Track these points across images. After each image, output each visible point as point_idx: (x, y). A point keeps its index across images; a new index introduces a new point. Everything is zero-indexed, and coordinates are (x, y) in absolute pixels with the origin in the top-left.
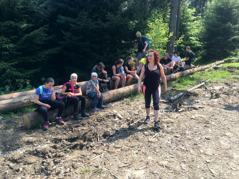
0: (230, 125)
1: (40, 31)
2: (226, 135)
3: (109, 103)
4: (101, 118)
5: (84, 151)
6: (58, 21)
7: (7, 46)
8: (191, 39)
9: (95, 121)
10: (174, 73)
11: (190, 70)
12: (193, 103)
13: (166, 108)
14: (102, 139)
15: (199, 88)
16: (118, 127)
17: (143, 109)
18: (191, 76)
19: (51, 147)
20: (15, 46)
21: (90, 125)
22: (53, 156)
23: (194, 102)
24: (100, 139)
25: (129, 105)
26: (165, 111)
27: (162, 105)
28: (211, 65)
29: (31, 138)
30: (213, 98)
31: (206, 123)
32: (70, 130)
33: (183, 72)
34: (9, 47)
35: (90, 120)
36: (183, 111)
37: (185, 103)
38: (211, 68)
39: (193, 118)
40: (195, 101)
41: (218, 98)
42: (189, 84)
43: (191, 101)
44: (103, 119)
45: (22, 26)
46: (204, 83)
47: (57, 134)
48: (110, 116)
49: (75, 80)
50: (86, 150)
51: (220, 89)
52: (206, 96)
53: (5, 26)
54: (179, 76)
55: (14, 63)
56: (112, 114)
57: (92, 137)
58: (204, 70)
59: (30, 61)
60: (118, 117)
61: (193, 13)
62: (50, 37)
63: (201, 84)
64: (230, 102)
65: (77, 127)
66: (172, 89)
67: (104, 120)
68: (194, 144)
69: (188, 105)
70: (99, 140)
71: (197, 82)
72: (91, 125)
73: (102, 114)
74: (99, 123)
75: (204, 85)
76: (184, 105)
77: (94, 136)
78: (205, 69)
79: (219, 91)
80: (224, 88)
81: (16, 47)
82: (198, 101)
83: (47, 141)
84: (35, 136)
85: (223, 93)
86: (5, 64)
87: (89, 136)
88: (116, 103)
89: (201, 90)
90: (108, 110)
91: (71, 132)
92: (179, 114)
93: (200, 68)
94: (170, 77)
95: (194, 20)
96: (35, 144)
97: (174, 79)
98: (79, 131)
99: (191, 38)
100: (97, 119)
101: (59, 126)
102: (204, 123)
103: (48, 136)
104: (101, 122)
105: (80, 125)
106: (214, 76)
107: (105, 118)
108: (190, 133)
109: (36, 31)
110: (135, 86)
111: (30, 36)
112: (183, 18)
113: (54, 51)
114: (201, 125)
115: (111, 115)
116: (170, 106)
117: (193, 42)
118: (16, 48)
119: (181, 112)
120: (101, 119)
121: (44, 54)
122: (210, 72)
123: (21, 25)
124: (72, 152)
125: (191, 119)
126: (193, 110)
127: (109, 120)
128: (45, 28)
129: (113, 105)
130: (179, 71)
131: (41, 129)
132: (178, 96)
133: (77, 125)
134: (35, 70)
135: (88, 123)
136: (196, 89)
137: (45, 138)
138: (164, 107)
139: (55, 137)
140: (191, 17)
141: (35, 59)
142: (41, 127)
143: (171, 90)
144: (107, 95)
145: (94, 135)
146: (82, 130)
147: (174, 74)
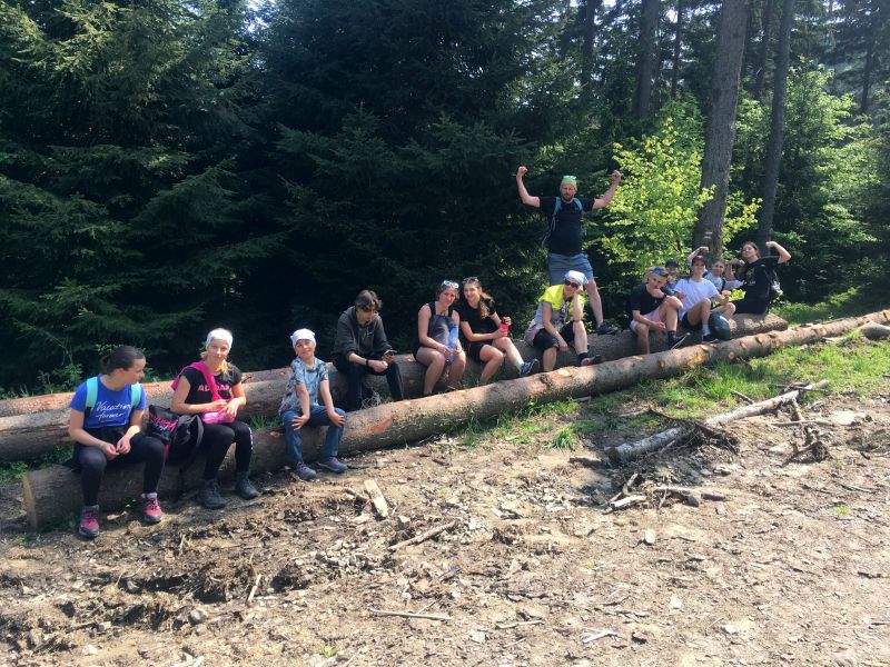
0: (778, 587)
1: (206, 180)
2: (724, 630)
3: (375, 450)
4: (303, 507)
5: (157, 637)
6: (280, 145)
7: (92, 229)
8: (832, 213)
9: (278, 517)
10: (681, 347)
11: (757, 339)
12: (704, 476)
13: (585, 488)
14: (267, 594)
15: (764, 412)
16: (343, 551)
17: (487, 483)
18: (754, 363)
19: (56, 606)
20: (124, 228)
21: (249, 533)
22: (44, 642)
23: (706, 472)
24: (260, 595)
25: (441, 464)
26: (573, 501)
27: (576, 472)
28: (860, 319)
29: (23, 563)
30: (798, 462)
31: (687, 568)
32: (170, 548)
33: (724, 344)
34: (97, 231)
35: (259, 515)
36: (635, 505)
37: (664, 472)
38: (856, 333)
39: (645, 542)
40: (714, 466)
41: (819, 461)
42: (733, 394)
43: (694, 466)
44: (311, 512)
45: (154, 163)
46: (793, 395)
47: (116, 559)
48: (343, 503)
49: (219, 352)
50: (171, 632)
51: (853, 424)
52: (772, 449)
53: (93, 162)
54: (700, 359)
55: (108, 289)
56: (351, 497)
57: (228, 583)
58: (824, 341)
59: (170, 281)
60: (374, 509)
61: (845, 113)
62: (250, 201)
63: (777, 399)
64: (851, 485)
65: (200, 535)
66: (650, 412)
67: (313, 519)
68: (566, 657)
69: (674, 482)
70: (255, 596)
71: (771, 388)
72: (254, 535)
73: (315, 492)
74: (289, 527)
75: (790, 402)
76: (656, 481)
77: (236, 581)
78: (831, 335)
79: (845, 432)
80: (869, 419)
81: (127, 231)
82: (727, 468)
83: (74, 580)
84: (37, 559)
85: (848, 443)
86: (81, 288)
87: (217, 577)
88: (397, 454)
89: (770, 421)
90: (349, 480)
91: (171, 553)
92: (610, 519)
93: (808, 330)
94: (659, 362)
95: (847, 140)
96: (26, 589)
97: (675, 372)
98: (197, 552)
99: (828, 207)
100: (287, 512)
101: (136, 527)
102: (679, 567)
103: (84, 563)
104: (300, 525)
105: (214, 529)
106: (858, 368)
107: (319, 512)
108: (584, 606)
109: (193, 181)
110: (493, 389)
111: (173, 197)
112: (801, 132)
113: (256, 248)
114: (660, 574)
115: (347, 500)
116: (605, 479)
117: (837, 224)
118: (127, 236)
119: (624, 508)
120: (302, 514)
121: (220, 258)
122: (846, 350)
123: (151, 160)
124: (116, 634)
125: (640, 542)
126: (678, 507)
127: (332, 518)
128: (223, 168)
129: (381, 461)
130: (707, 339)
131: (71, 532)
132: (655, 443)
133: (200, 528)
134: (181, 315)
135: (247, 523)
136: (750, 415)
137: (71, 570)
138: (579, 484)
139: (106, 569)
140: (835, 128)
141: (189, 276)
142: (72, 524)
143: (645, 413)
144: (365, 420)
145: (238, 573)
146: (213, 550)
147: (678, 351)
